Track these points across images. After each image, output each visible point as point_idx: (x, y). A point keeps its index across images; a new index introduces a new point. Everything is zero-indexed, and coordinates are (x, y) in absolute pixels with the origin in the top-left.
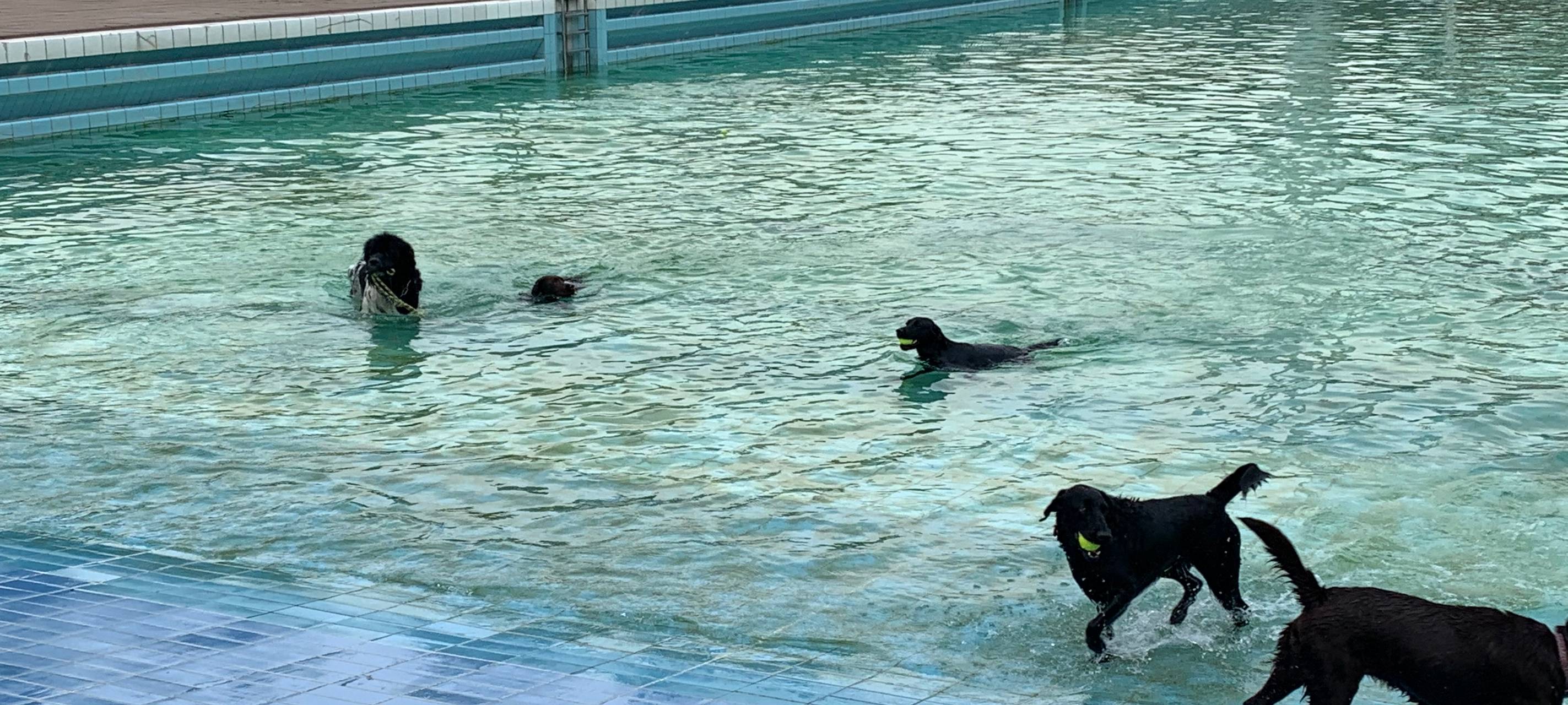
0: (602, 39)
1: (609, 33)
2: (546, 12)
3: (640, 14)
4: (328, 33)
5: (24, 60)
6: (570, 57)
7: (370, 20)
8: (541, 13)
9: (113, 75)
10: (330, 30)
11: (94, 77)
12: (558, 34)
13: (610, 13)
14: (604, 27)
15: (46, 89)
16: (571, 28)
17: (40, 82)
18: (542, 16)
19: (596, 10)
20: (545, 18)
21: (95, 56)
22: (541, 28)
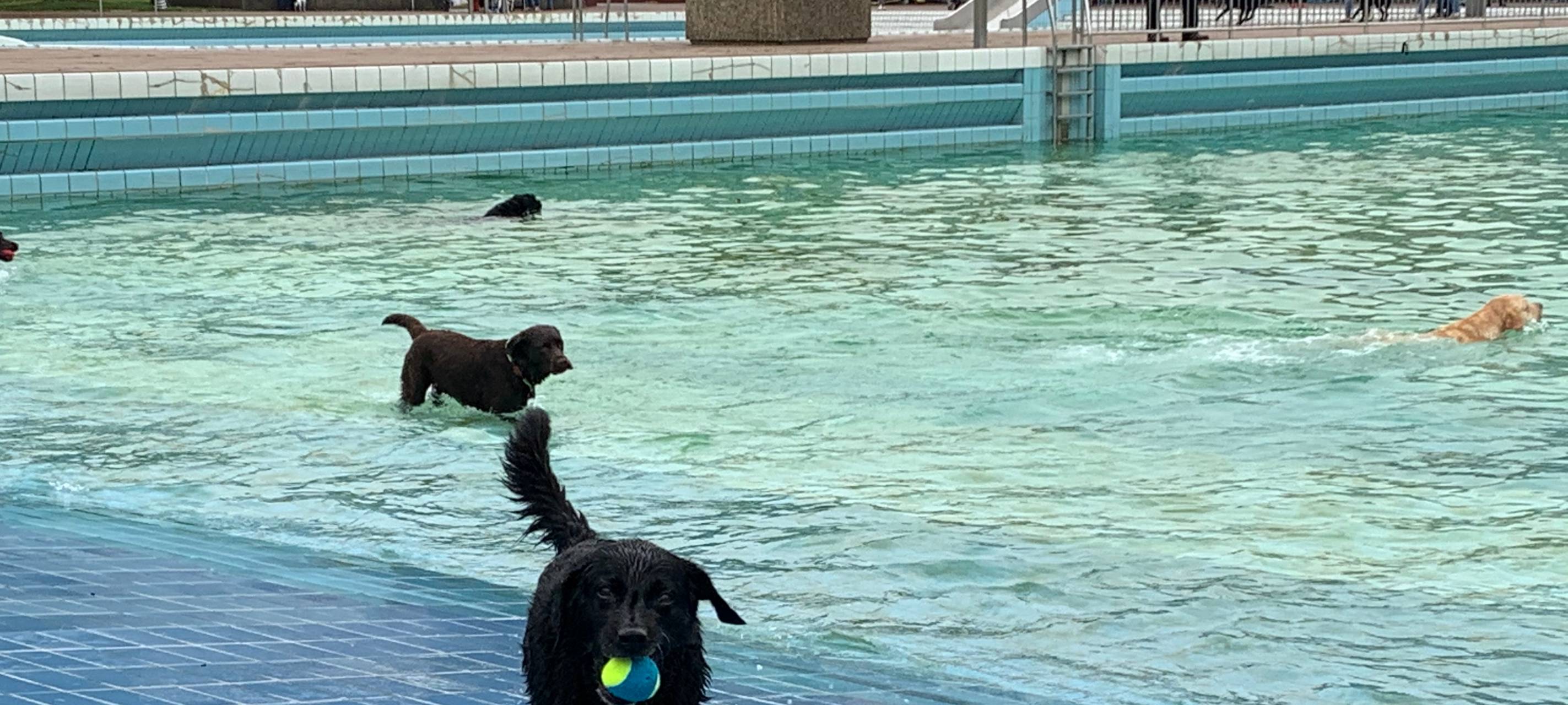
0: (1112, 105)
1: (1124, 96)
2: (1028, 65)
3: (1179, 73)
4: (708, 78)
5: (303, 91)
6: (1064, 125)
7: (769, 66)
8: (1021, 66)
9: (418, 115)
10: (711, 75)
11: (393, 116)
12: (1048, 94)
13: (1126, 70)
14: (1116, 87)
15: (330, 126)
16: (1066, 88)
17: (321, 119)
18: (1022, 70)
19: (1104, 65)
20: (1026, 73)
21: (394, 92)
22: (1020, 85)
